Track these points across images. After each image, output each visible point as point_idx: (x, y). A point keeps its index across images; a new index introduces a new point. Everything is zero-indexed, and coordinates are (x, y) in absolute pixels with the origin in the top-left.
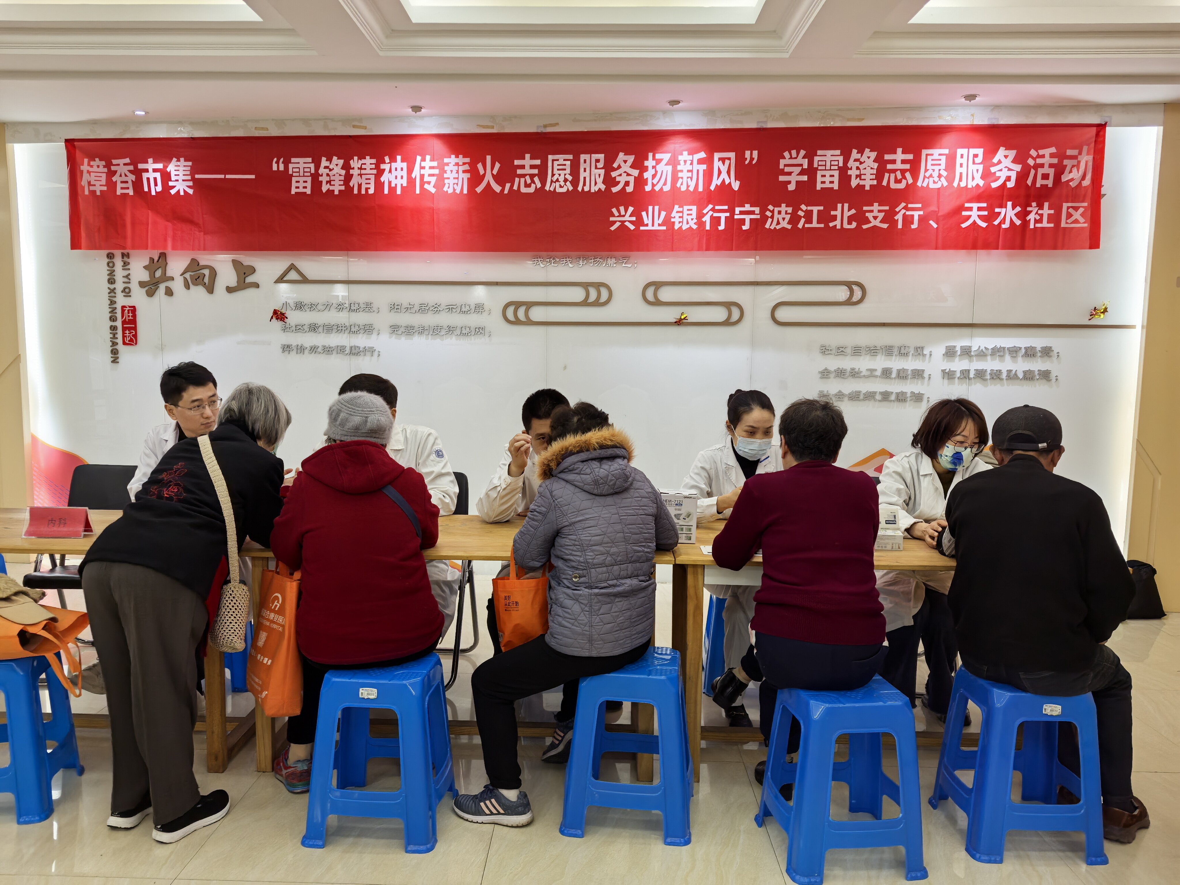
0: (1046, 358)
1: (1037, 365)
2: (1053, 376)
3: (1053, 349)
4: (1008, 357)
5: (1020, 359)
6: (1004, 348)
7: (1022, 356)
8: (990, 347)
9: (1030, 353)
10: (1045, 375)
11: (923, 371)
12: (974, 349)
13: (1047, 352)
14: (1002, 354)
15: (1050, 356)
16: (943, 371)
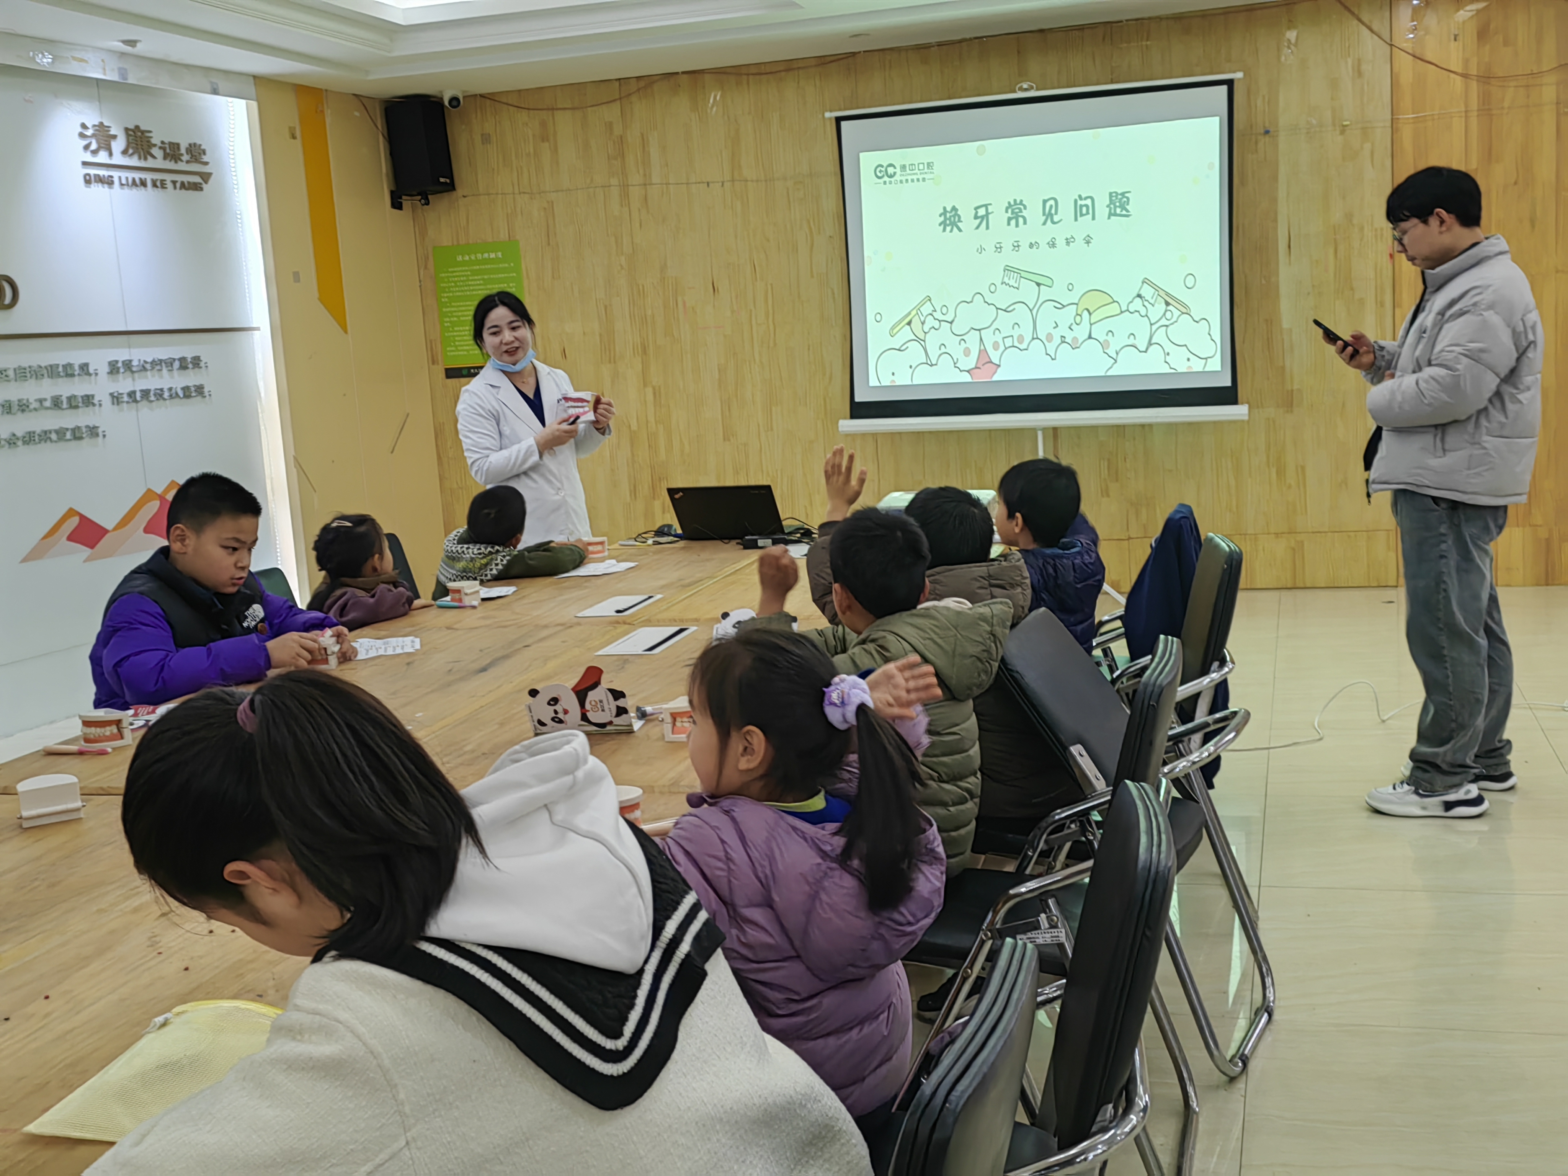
0: (197, 369)
1: (191, 379)
2: (206, 390)
3: (202, 358)
4: (165, 371)
5: (175, 373)
6: (161, 361)
7: (179, 369)
8: (149, 360)
9: (183, 364)
10: (200, 389)
11: (93, 396)
12: (135, 363)
13: (196, 362)
14: (158, 367)
15: (201, 367)
16: (111, 394)
